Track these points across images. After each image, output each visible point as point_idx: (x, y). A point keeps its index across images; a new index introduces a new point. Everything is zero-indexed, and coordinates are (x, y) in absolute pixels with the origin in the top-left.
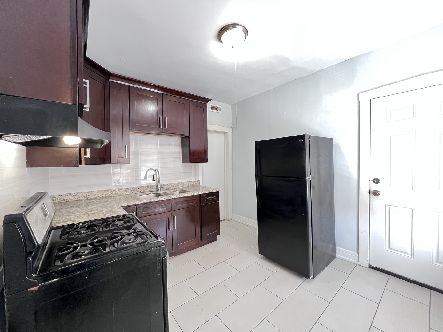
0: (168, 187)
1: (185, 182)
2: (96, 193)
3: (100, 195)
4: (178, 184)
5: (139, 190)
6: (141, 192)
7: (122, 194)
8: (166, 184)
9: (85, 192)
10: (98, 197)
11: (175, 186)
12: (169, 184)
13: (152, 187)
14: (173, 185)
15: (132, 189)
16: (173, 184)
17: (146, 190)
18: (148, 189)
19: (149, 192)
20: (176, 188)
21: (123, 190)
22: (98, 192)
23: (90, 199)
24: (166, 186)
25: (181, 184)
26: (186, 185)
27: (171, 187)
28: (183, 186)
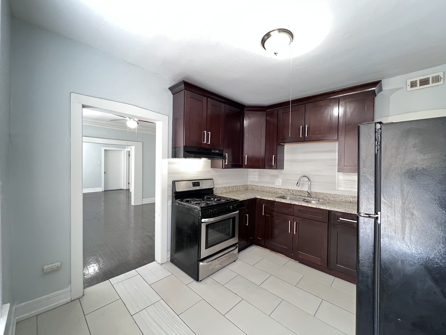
0: (321, 196)
1: (344, 195)
2: (266, 188)
3: (268, 189)
4: (334, 195)
5: (293, 192)
6: (294, 194)
7: (280, 192)
8: (319, 193)
9: (261, 186)
10: (267, 190)
11: (331, 197)
12: (322, 193)
13: (304, 192)
14: (327, 195)
15: (287, 190)
16: (327, 194)
17: (299, 194)
18: (300, 193)
19: (299, 196)
20: (330, 199)
21: (281, 190)
22: (267, 187)
23: (263, 191)
24: (319, 194)
25: (338, 197)
26: (346, 199)
27: (325, 197)
28: (342, 199)
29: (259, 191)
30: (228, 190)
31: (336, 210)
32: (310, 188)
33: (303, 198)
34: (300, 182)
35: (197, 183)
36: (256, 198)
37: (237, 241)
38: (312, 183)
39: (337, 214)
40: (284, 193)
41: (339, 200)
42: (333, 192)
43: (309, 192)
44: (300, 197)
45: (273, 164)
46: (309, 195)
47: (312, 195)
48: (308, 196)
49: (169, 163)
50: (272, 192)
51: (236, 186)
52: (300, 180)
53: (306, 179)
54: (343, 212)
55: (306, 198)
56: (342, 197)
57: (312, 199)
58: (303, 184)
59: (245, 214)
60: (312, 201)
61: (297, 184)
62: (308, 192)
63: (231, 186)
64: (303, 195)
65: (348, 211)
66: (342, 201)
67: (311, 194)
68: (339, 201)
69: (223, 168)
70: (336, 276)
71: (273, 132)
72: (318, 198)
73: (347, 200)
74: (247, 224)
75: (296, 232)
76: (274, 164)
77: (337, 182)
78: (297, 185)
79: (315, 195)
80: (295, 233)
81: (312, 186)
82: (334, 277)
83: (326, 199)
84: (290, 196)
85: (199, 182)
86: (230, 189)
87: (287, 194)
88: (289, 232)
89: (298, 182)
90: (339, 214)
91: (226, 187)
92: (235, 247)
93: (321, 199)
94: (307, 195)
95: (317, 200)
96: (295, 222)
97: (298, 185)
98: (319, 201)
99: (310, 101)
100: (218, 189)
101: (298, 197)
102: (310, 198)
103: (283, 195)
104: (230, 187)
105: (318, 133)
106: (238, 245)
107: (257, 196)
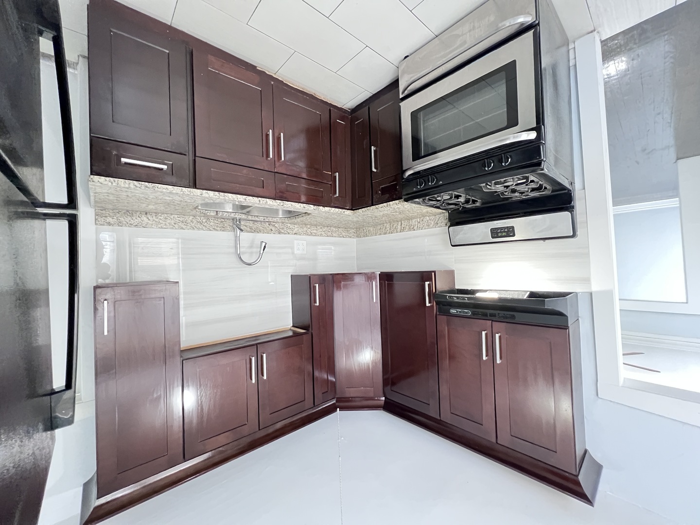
0: (212, 224)
1: (162, 228)
2: (323, 233)
3: (319, 232)
4: (184, 227)
5: (271, 227)
6: (268, 223)
7: (296, 226)
8: (217, 230)
9: (332, 236)
10: (321, 228)
11: (192, 221)
12: (210, 230)
13: (248, 229)
14: (199, 225)
15: (282, 231)
16: (199, 229)
17: (258, 225)
18: (255, 227)
20: (191, 218)
21: (294, 232)
22: (321, 235)
23: (328, 227)
24: (217, 227)
25: (175, 223)
26: (157, 220)
27: (204, 221)
28: (166, 218)
29: (335, 227)
30: (405, 223)
31: (177, 190)
32: (237, 239)
33: (250, 218)
34: (259, 250)
35: (500, 235)
36: (353, 210)
37: (402, 104)
38: (233, 250)
39: (174, 179)
40: (289, 225)
41: (172, 217)
42: (188, 233)
43: (238, 231)
44: (257, 219)
45: (317, 285)
46: (237, 225)
47: (231, 224)
48: (240, 222)
49: (587, 280)
50: (311, 225)
51: (385, 234)
52: (260, 256)
53: (245, 258)
54: (160, 186)
55: (244, 216)
56: (166, 225)
57: (232, 215)
58: (251, 247)
59: (378, 171)
60: (231, 211)
61: (265, 247)
62: (241, 230)
63: (397, 232)
64: (251, 224)
65: (146, 187)
66: (166, 215)
67: (235, 226)
68: (172, 214)
69: (435, 272)
70: (170, 27)
71: (320, 356)
72: (218, 218)
73: (154, 216)
74: (374, 150)
75: (267, 136)
76: (315, 287)
77: (180, 256)
78: (266, 244)
79: (225, 225)
80: (271, 131)
81: (232, 243)
82: (172, 25)
83: (202, 218)
84: (276, 219)
85: (493, 237)
86: (399, 227)
87: (283, 223)
88: (282, 134)
89: (264, 250)
90: (170, 179)
91: (410, 230)
92: (410, 90)
93: (212, 216)
94: (242, 223)
95: (220, 214)
96: (271, 156)
97: (264, 244)
98: (217, 212)
99: (248, 440)
100: (431, 226)
101: (261, 219)
102: (236, 216)
103: (290, 221)
104: (399, 230)
105: (228, 369)
106: (401, 96)
107: (351, 214)
